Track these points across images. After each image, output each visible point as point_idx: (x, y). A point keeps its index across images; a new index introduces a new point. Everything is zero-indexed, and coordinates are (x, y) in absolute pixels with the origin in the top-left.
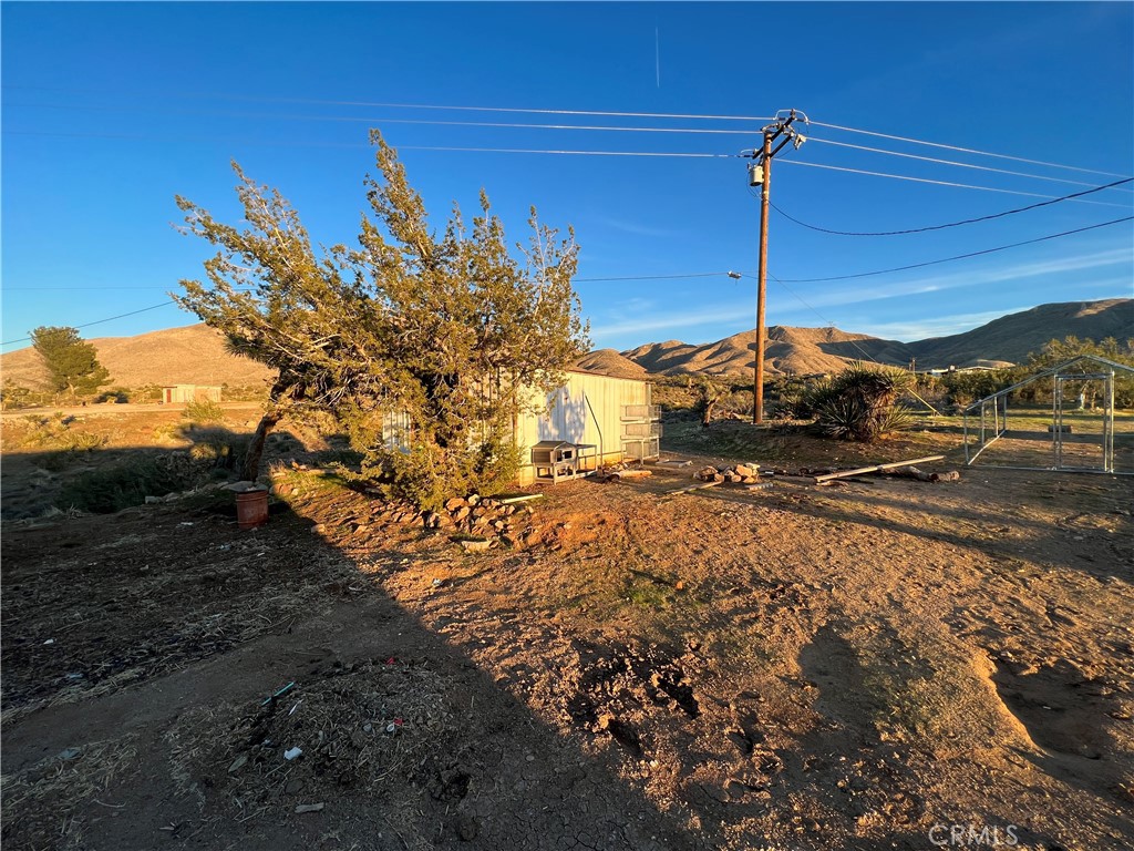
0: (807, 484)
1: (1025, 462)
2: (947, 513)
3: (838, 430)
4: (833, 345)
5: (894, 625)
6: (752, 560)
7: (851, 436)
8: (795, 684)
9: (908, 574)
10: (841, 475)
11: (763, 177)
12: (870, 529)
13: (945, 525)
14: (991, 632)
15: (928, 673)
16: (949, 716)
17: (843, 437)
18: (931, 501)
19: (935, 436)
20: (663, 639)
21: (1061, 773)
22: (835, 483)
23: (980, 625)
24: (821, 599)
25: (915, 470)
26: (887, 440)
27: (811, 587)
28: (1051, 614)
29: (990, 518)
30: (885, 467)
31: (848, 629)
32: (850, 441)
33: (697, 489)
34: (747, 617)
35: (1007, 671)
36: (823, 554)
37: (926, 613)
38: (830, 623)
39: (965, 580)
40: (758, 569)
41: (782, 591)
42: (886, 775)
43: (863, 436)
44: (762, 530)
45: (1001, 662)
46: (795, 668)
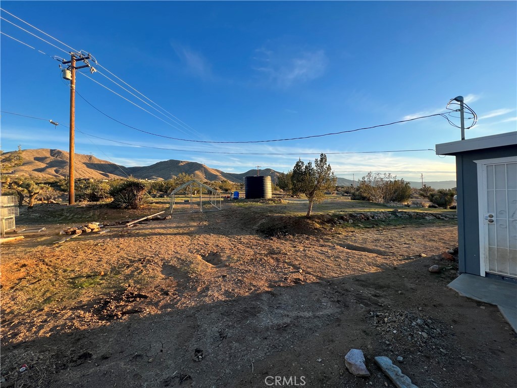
0: (124, 227)
1: (184, 211)
2: (174, 228)
3: (124, 205)
4: (92, 164)
5: (179, 257)
6: (126, 256)
7: (130, 207)
8: (166, 278)
9: (175, 245)
10: (135, 222)
11: (71, 77)
12: (158, 236)
13: (176, 231)
14: (198, 251)
15: (192, 263)
16: (200, 268)
17: (126, 208)
18: (168, 225)
19: (158, 205)
20: (114, 290)
21: (219, 267)
22: (135, 225)
23: (195, 250)
24: (157, 259)
25: (159, 217)
26: (143, 208)
27: (152, 257)
28: (205, 244)
29: (185, 227)
30: (149, 217)
31: (170, 262)
32: (129, 209)
33: (71, 239)
34: (138, 271)
35: (203, 257)
36: (149, 247)
37: (184, 252)
38: (164, 263)
39: (187, 243)
40: (130, 258)
41: (144, 261)
42: (197, 281)
43: (135, 207)
44: (121, 246)
45: (202, 256)
46: (163, 276)
